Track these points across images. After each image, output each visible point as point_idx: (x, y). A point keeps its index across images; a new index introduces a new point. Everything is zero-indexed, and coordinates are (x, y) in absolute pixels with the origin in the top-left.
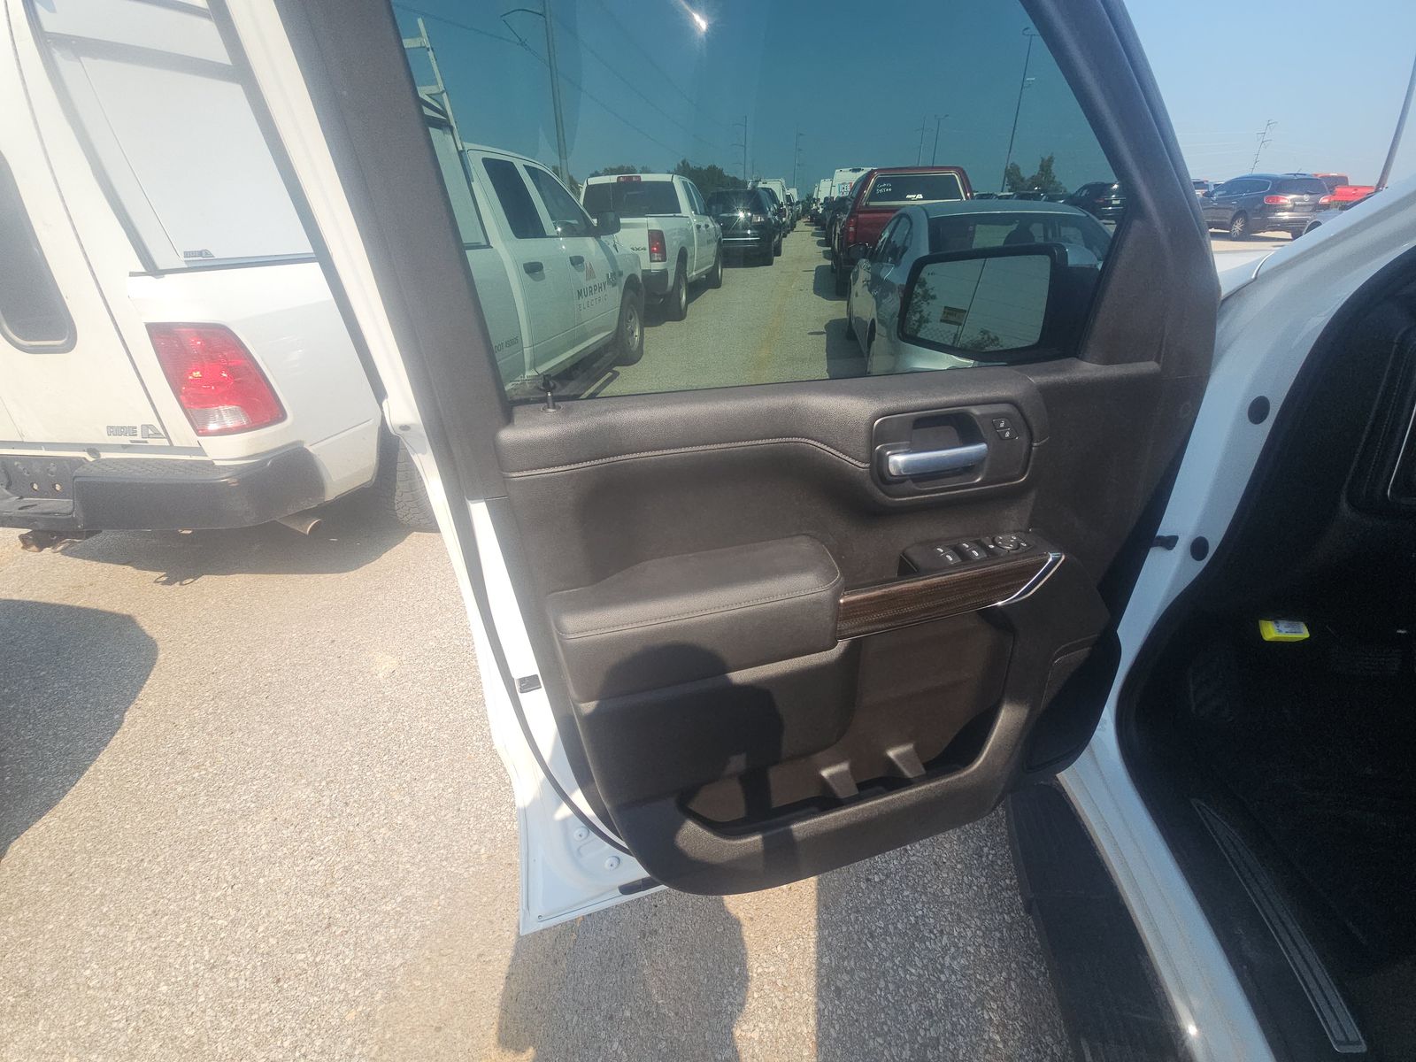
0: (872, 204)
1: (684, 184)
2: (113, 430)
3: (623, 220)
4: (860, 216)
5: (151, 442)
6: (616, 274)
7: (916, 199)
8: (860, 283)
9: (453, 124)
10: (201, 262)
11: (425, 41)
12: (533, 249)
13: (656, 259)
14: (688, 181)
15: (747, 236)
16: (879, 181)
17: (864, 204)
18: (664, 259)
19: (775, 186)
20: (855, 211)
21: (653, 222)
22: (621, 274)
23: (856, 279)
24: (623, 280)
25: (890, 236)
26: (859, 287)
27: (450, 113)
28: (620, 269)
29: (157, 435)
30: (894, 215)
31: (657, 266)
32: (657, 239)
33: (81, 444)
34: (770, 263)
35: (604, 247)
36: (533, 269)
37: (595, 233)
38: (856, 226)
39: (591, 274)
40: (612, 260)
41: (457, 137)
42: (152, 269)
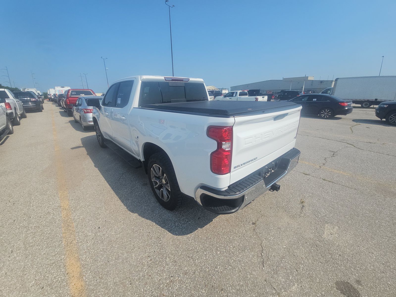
0: (72, 96)
1: (8, 91)
4: (69, 98)
7: (83, 95)
8: (75, 111)
13: (8, 109)
15: (29, 104)
16: (72, 92)
17: (70, 96)
18: (11, 109)
19: (33, 90)
20: (68, 98)
23: (74, 110)
25: (78, 102)
26: (75, 113)
30: (78, 98)
31: (10, 111)
32: (8, 105)
34: (42, 111)
38: (69, 101)
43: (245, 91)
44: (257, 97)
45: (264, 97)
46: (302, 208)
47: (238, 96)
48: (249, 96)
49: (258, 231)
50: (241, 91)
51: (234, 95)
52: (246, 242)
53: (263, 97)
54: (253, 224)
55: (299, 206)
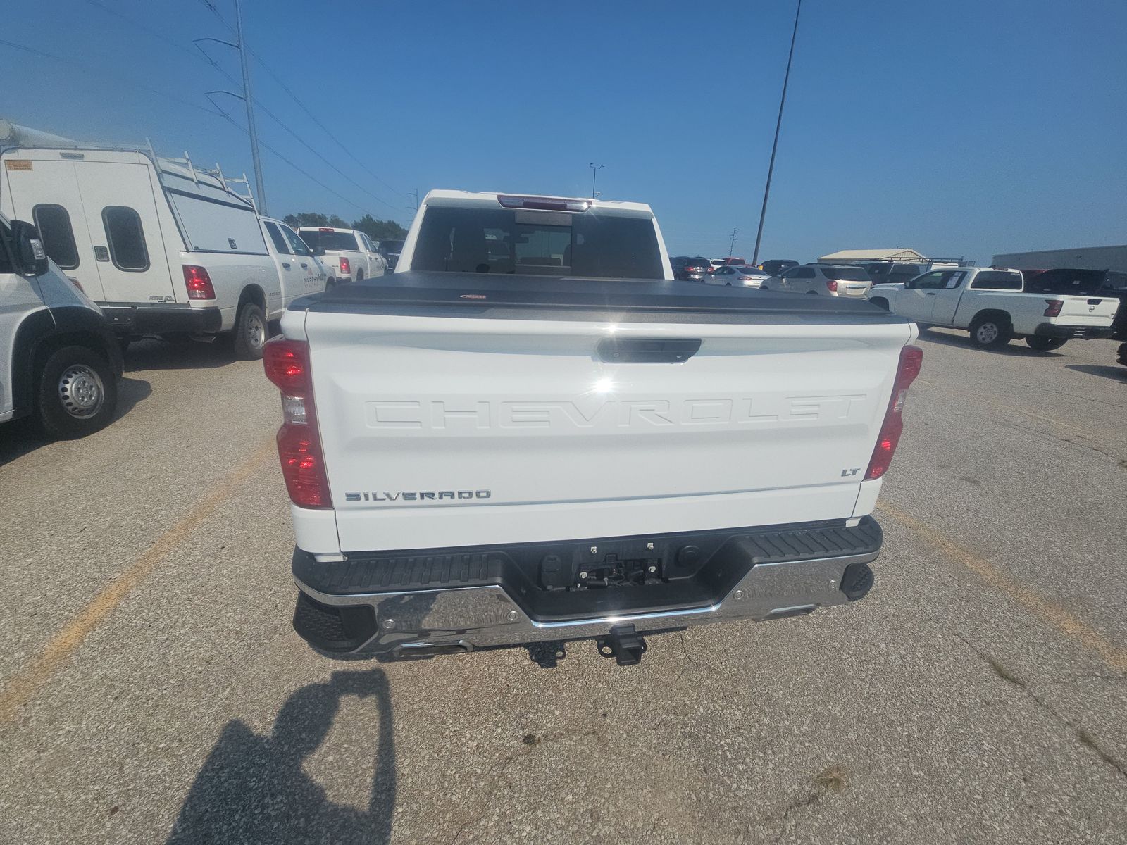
1: (361, 235)
2: (151, 298)
3: (326, 251)
5: (168, 302)
6: (322, 276)
9: (256, 209)
10: (197, 250)
11: (246, 181)
12: (286, 258)
13: (345, 272)
14: (364, 234)
18: (349, 272)
21: (343, 254)
22: (325, 275)
24: (327, 278)
27: (254, 205)
28: (325, 273)
29: (171, 299)
31: (345, 276)
32: (344, 261)
33: (128, 303)
35: (317, 262)
36: (286, 266)
37: (312, 255)
39: (310, 273)
40: (321, 268)
41: (257, 214)
42: (188, 251)
43: (1010, 270)
44: (1060, 298)
45: (1098, 302)
46: (798, 805)
47: (969, 288)
48: (1025, 291)
49: (513, 772)
50: (991, 269)
51: (951, 283)
52: (434, 782)
53: (1090, 302)
54: (529, 740)
55: (796, 787)
